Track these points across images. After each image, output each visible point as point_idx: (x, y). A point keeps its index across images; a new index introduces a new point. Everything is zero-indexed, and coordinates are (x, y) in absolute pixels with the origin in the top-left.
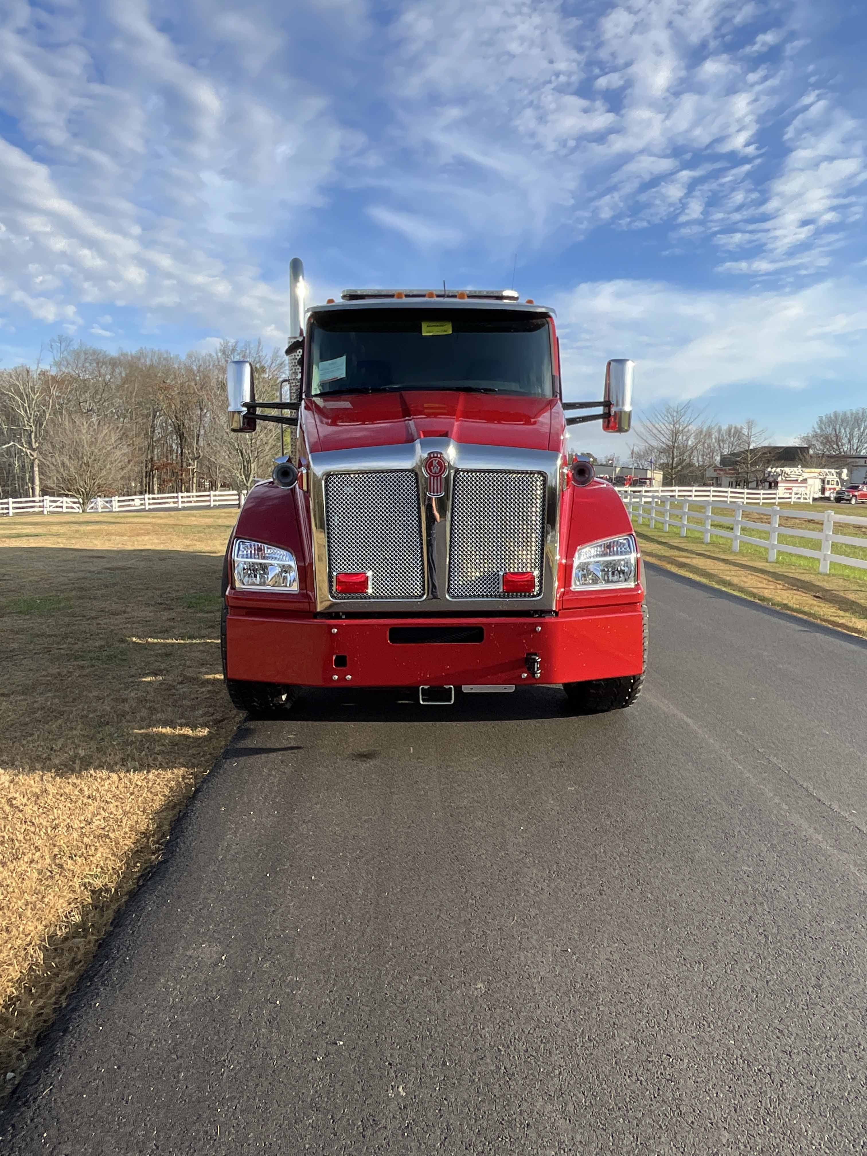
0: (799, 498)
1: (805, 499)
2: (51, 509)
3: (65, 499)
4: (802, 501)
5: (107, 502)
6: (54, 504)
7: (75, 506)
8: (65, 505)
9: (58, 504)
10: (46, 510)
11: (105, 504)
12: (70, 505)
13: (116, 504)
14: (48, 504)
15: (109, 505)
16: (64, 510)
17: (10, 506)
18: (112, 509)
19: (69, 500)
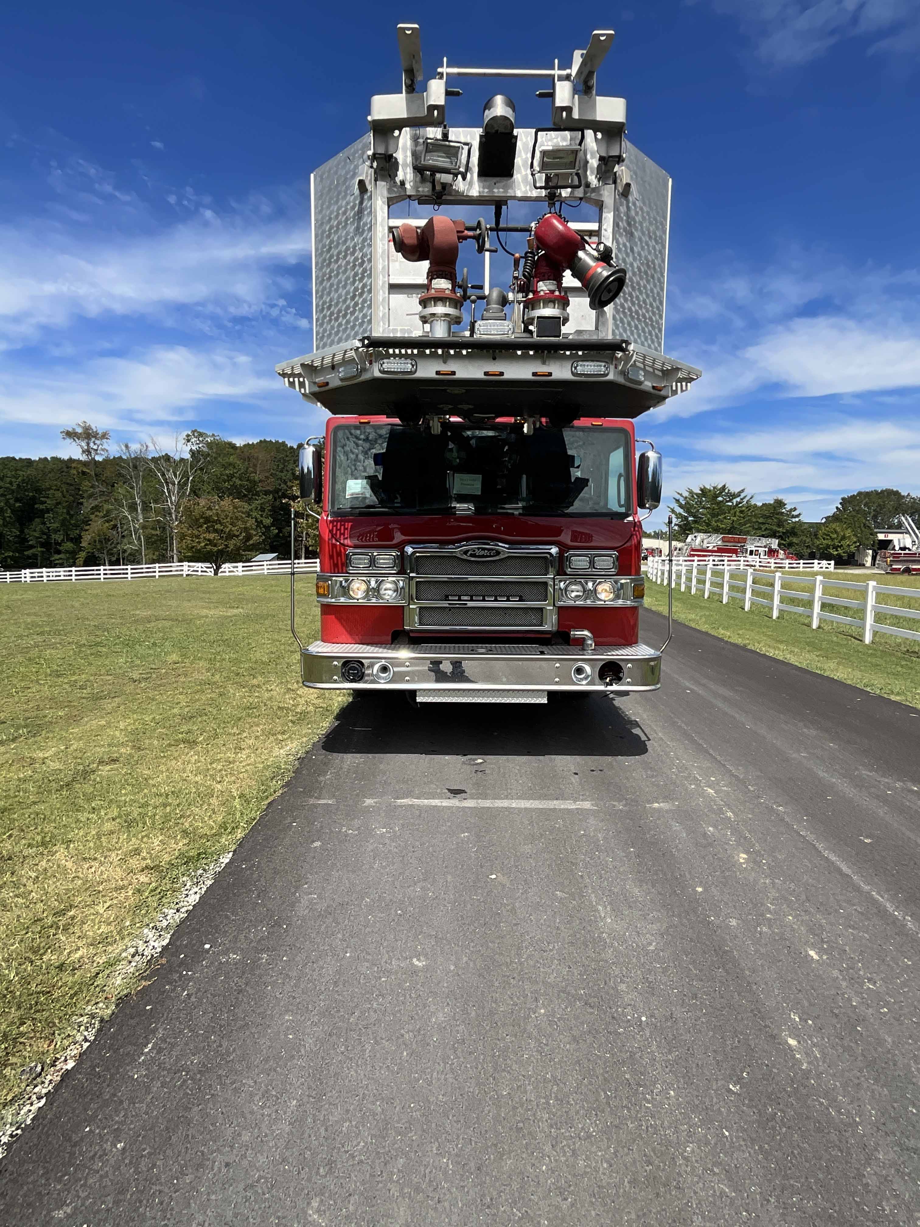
2: (189, 573)
3: (200, 564)
5: (234, 567)
6: (192, 569)
7: (208, 570)
8: (200, 569)
9: (195, 569)
10: (185, 573)
11: (232, 569)
12: (205, 569)
13: (240, 569)
14: (185, 568)
15: (235, 570)
16: (200, 573)
17: (157, 570)
18: (236, 574)
19: (203, 565)
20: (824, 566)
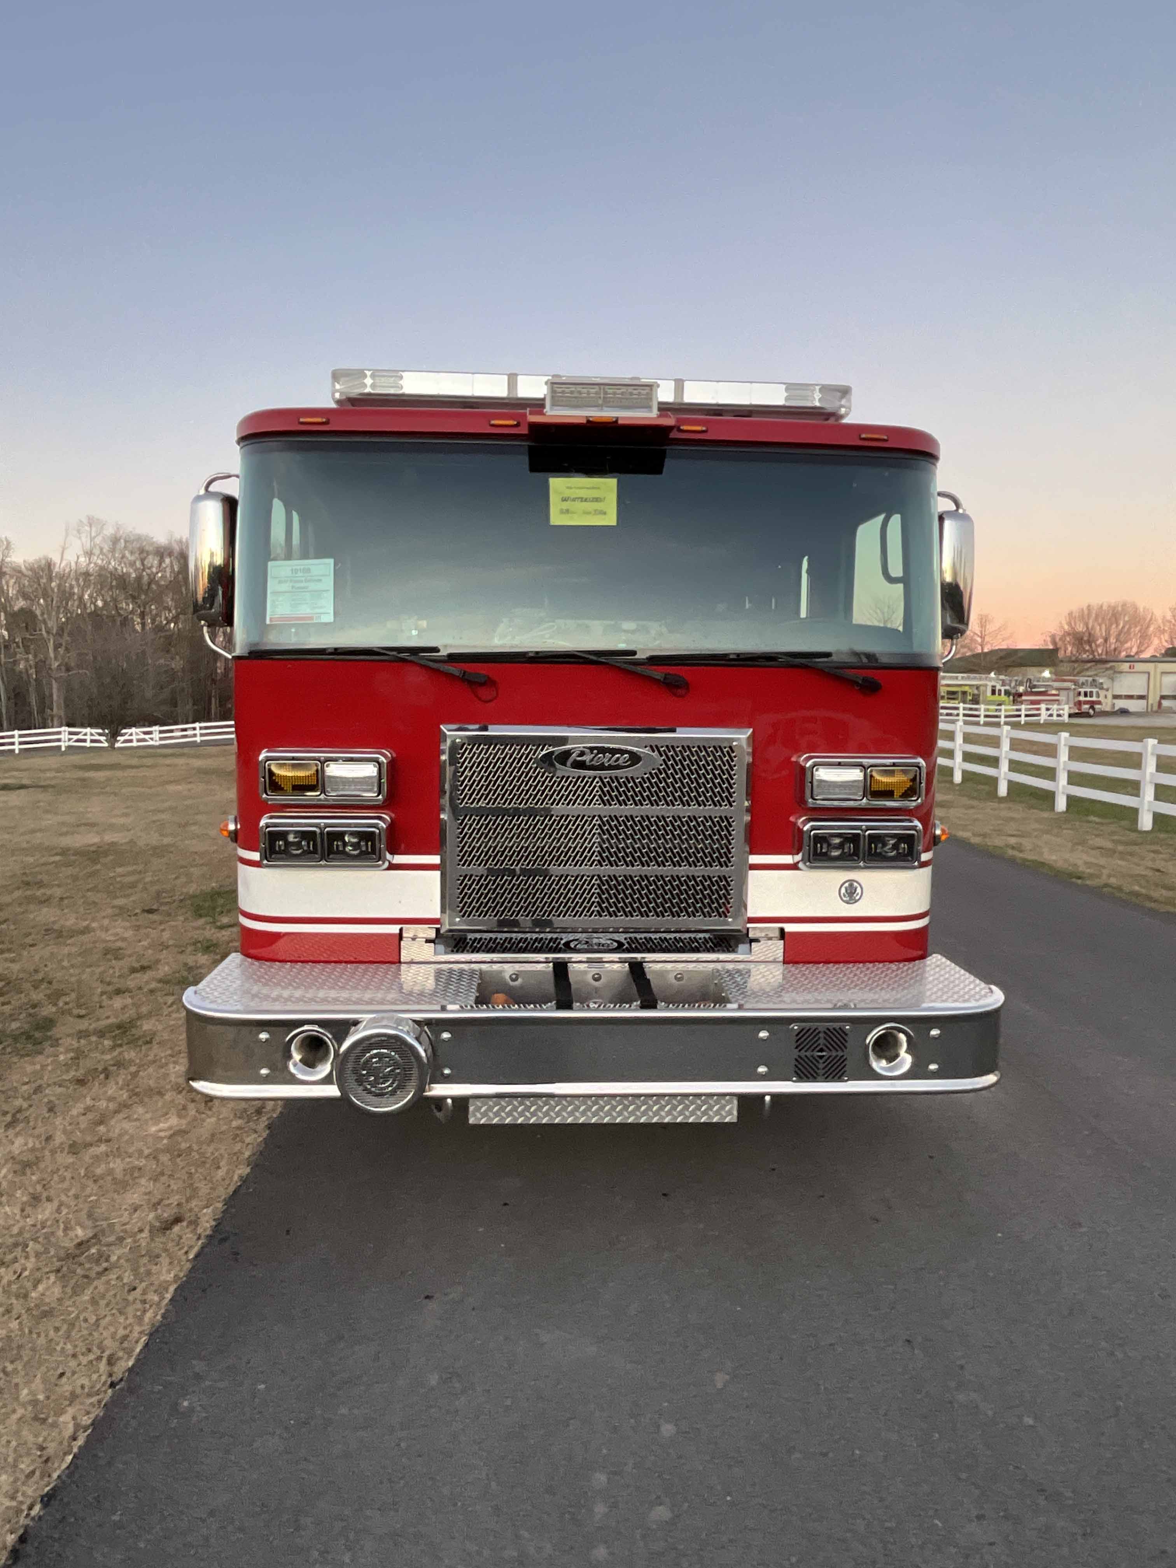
0: (1051, 715)
1: (1059, 715)
2: (71, 743)
3: (88, 730)
4: (1055, 718)
5: (145, 733)
6: (75, 737)
7: (103, 738)
8: (88, 738)
9: (80, 737)
10: (63, 745)
11: (142, 736)
12: (97, 737)
13: (156, 736)
14: (64, 736)
15: (147, 737)
16: (88, 744)
17: (16, 740)
18: (151, 743)
19: (94, 731)
20: (1055, 713)
